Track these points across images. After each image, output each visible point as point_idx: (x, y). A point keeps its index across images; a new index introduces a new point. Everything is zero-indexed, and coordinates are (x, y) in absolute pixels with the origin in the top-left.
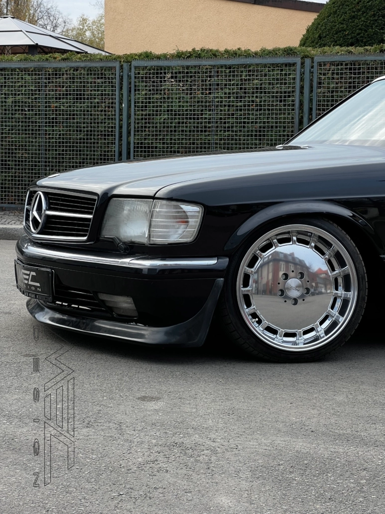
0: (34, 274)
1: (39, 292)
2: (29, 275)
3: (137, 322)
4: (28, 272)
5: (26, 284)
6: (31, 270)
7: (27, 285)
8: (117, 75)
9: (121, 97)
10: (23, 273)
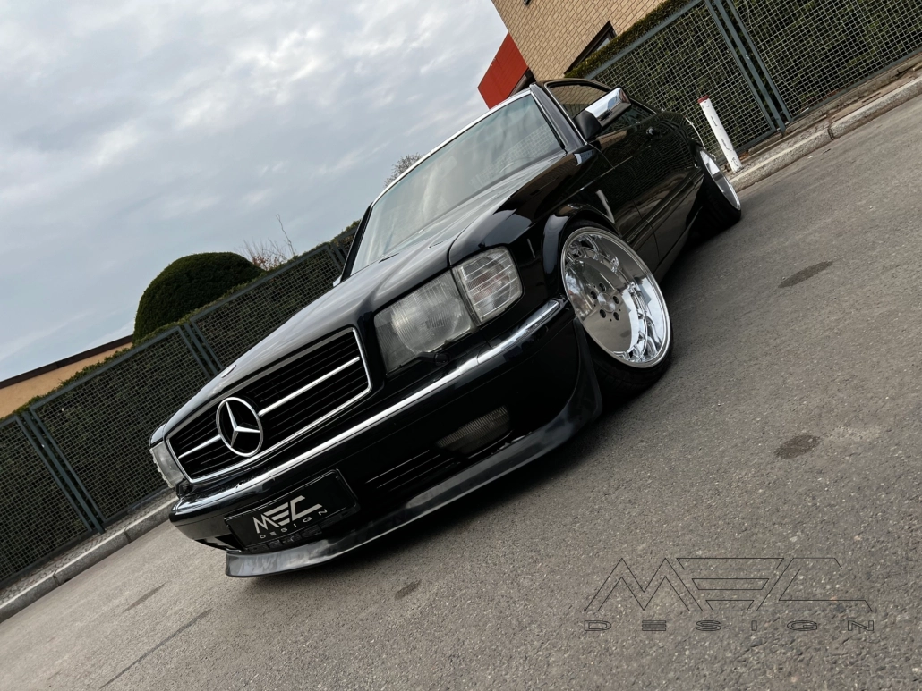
0: (301, 498)
2: (289, 508)
5: (285, 526)
6: (288, 500)
8: (22, 426)
9: (36, 441)
10: (269, 517)
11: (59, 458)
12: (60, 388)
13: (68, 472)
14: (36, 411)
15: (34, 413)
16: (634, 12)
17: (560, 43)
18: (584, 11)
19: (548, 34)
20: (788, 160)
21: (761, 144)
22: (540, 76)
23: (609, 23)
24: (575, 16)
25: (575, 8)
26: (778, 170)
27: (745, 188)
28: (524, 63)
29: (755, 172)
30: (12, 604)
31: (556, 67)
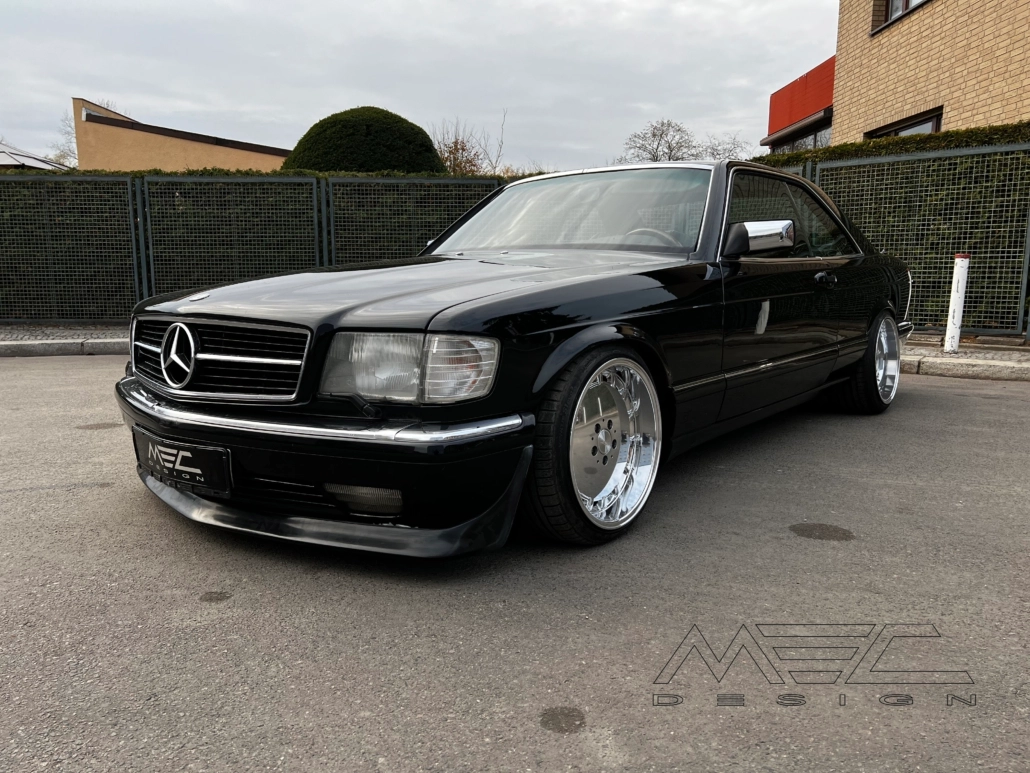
0: (188, 454)
1: (199, 482)
2: (176, 456)
3: (395, 522)
4: (175, 452)
5: (168, 468)
6: (179, 449)
7: (171, 470)
8: (129, 190)
9: (135, 211)
10: (160, 452)
11: (146, 238)
12: (183, 174)
13: (148, 256)
14: (149, 183)
15: (146, 185)
16: (975, 112)
17: (879, 98)
18: (925, 79)
19: (874, 81)
20: (1005, 374)
21: (994, 339)
22: (839, 121)
23: (941, 108)
24: (912, 78)
25: (917, 70)
26: (987, 378)
27: (941, 375)
28: (830, 97)
29: (962, 365)
30: (33, 346)
31: (861, 121)
